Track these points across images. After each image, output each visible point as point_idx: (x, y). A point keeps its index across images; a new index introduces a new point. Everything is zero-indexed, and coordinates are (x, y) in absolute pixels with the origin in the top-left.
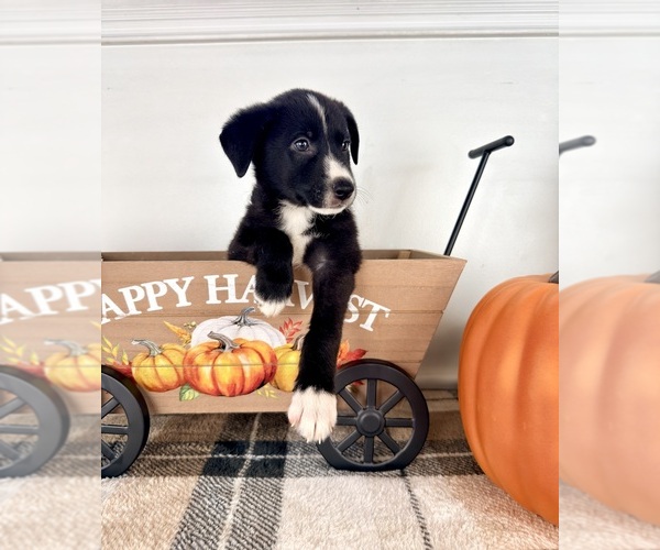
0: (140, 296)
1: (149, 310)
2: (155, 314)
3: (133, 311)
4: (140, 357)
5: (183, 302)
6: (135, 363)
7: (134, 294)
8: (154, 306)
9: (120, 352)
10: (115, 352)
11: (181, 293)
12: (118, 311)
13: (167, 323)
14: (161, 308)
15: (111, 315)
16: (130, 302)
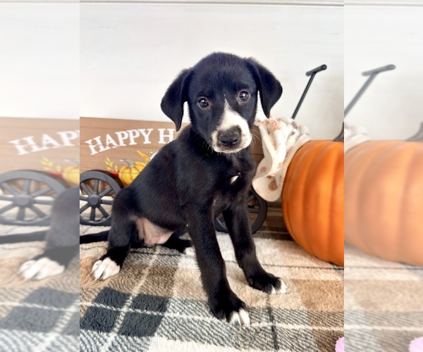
0: (126, 137)
1: (130, 144)
2: (133, 146)
3: (122, 144)
4: (123, 168)
5: (147, 141)
6: (121, 171)
7: (123, 135)
8: (132, 143)
9: (114, 165)
10: (111, 165)
11: (146, 137)
12: (114, 143)
13: (139, 152)
14: (136, 144)
15: (111, 145)
16: (121, 139)
